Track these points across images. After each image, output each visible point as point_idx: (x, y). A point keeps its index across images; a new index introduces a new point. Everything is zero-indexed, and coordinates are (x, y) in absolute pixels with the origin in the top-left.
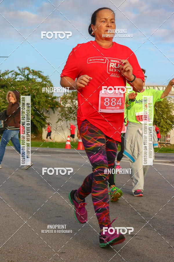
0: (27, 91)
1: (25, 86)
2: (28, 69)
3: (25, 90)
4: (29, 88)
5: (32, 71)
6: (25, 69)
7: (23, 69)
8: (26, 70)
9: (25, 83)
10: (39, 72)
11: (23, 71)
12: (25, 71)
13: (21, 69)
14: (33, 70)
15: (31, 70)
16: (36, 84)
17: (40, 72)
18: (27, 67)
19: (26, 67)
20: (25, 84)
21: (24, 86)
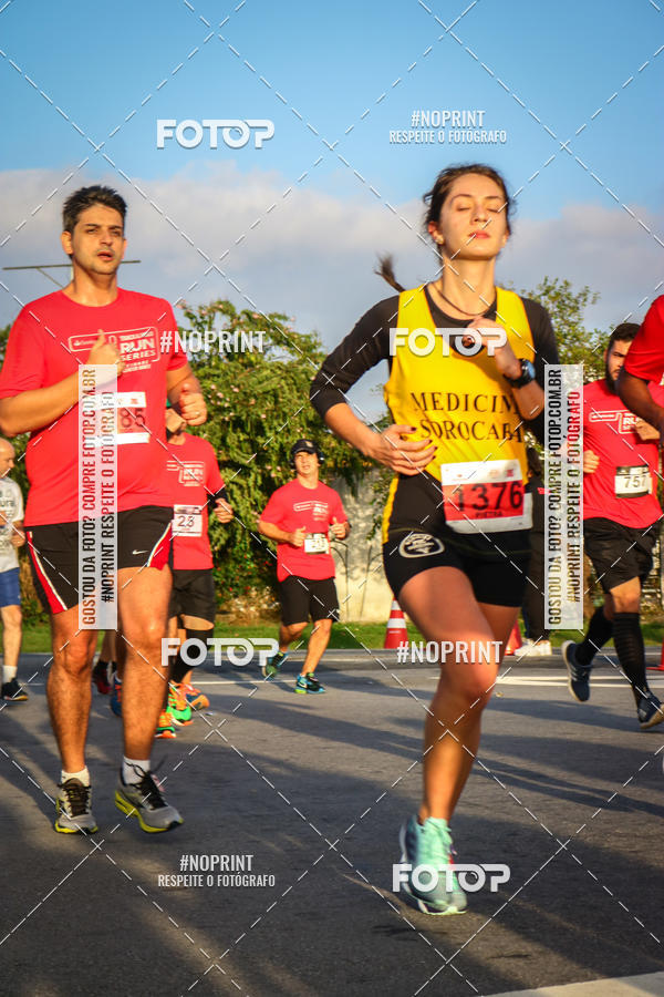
0: (226, 405)
1: (219, 386)
2: (227, 309)
3: (219, 403)
4: (236, 390)
5: (244, 318)
6: (213, 310)
7: (203, 312)
8: (218, 314)
9: (217, 372)
10: (276, 320)
11: (207, 318)
12: (211, 319)
13: (196, 313)
14: (248, 315)
15: (238, 312)
16: (266, 373)
17: (280, 317)
18: (220, 303)
19: (216, 300)
20: (218, 376)
21: (213, 387)
